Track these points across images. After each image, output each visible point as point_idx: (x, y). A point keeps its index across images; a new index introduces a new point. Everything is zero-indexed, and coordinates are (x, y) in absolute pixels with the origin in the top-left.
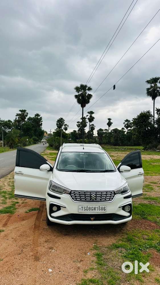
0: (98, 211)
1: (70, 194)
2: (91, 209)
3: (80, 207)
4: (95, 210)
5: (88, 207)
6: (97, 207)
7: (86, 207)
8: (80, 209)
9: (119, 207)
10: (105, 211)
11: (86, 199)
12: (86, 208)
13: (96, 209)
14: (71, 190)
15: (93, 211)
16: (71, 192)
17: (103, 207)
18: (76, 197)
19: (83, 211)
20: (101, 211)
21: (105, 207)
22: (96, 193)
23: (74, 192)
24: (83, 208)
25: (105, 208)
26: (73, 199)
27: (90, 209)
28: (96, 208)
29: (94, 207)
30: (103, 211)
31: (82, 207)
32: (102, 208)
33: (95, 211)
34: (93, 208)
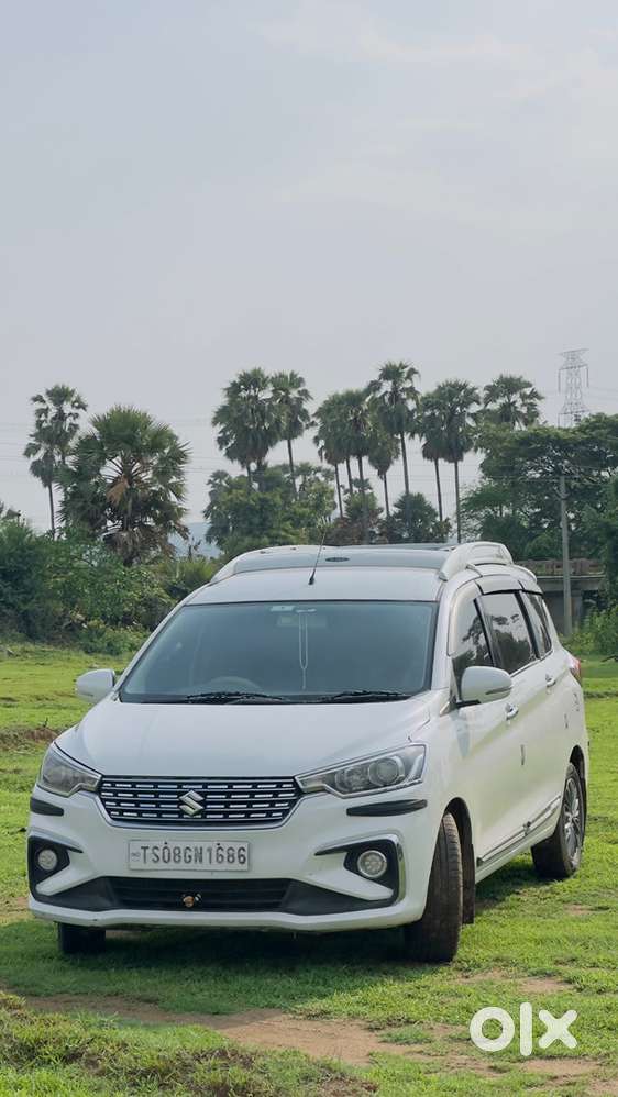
0: (215, 866)
1: (98, 791)
2: (182, 855)
3: (136, 847)
4: (201, 860)
5: (171, 846)
6: (210, 850)
7: (161, 845)
8: (134, 855)
9: (317, 854)
10: (245, 867)
11: (159, 813)
12: (159, 853)
13: (206, 856)
14: (104, 776)
15: (192, 865)
16: (101, 783)
17: (237, 847)
18: (119, 802)
19: (150, 865)
20: (225, 865)
21: (245, 846)
22: (205, 785)
23: (113, 784)
24: (147, 851)
25: (246, 854)
26: (109, 811)
27: (176, 855)
28: (205, 850)
29: (196, 849)
30: (236, 865)
31: (145, 848)
32: (231, 851)
33: (199, 866)
34: (192, 854)
